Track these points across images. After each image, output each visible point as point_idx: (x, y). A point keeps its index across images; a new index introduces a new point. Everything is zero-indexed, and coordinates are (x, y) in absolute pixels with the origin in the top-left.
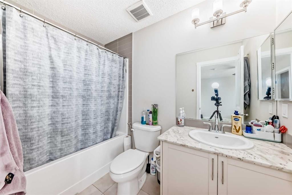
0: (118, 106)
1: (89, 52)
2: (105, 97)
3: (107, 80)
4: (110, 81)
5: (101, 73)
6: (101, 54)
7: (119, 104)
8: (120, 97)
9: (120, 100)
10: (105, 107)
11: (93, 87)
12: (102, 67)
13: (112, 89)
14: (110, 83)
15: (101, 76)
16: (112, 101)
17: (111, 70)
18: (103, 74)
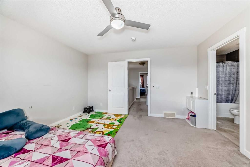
0: (236, 88)
1: (218, 66)
2: (227, 84)
3: (228, 75)
4: (230, 76)
5: (224, 73)
6: (224, 65)
7: (237, 87)
8: (238, 83)
9: (237, 85)
10: (227, 88)
11: (220, 79)
12: (225, 70)
13: (232, 79)
14: (230, 77)
15: (224, 74)
16: (231, 85)
17: (231, 70)
18: (226, 73)
